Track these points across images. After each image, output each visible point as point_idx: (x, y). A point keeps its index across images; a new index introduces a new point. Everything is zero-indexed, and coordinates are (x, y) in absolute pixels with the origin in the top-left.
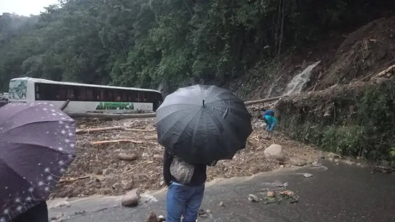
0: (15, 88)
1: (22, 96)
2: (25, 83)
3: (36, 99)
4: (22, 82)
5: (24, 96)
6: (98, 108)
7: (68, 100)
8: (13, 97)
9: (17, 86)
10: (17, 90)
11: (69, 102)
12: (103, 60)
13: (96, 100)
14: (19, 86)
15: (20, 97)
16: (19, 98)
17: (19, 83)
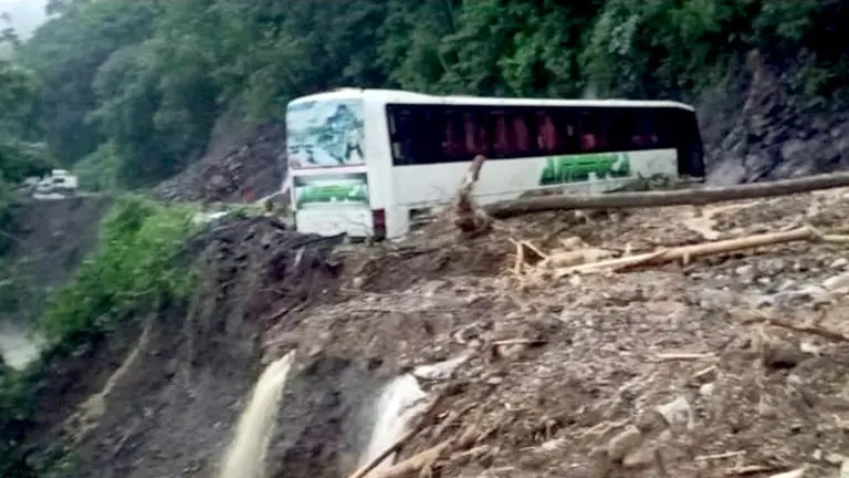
0: (313, 131)
1: (348, 156)
2: (352, 109)
3: (396, 162)
4: (342, 107)
5: (354, 152)
6: (545, 180)
7: (478, 158)
8: (311, 160)
9: (321, 123)
10: (325, 135)
11: (481, 163)
12: (368, 32)
13: (533, 151)
14: (331, 120)
15: (340, 160)
16: (335, 162)
17: (332, 112)
